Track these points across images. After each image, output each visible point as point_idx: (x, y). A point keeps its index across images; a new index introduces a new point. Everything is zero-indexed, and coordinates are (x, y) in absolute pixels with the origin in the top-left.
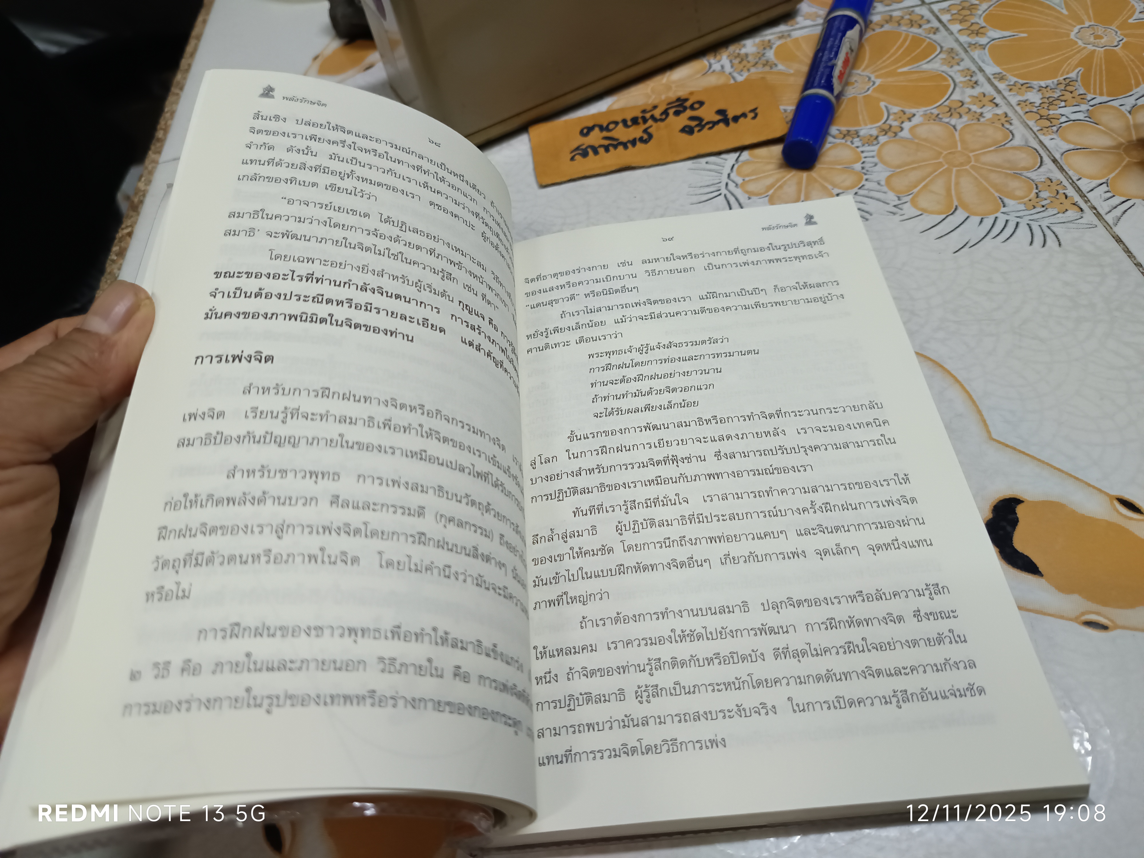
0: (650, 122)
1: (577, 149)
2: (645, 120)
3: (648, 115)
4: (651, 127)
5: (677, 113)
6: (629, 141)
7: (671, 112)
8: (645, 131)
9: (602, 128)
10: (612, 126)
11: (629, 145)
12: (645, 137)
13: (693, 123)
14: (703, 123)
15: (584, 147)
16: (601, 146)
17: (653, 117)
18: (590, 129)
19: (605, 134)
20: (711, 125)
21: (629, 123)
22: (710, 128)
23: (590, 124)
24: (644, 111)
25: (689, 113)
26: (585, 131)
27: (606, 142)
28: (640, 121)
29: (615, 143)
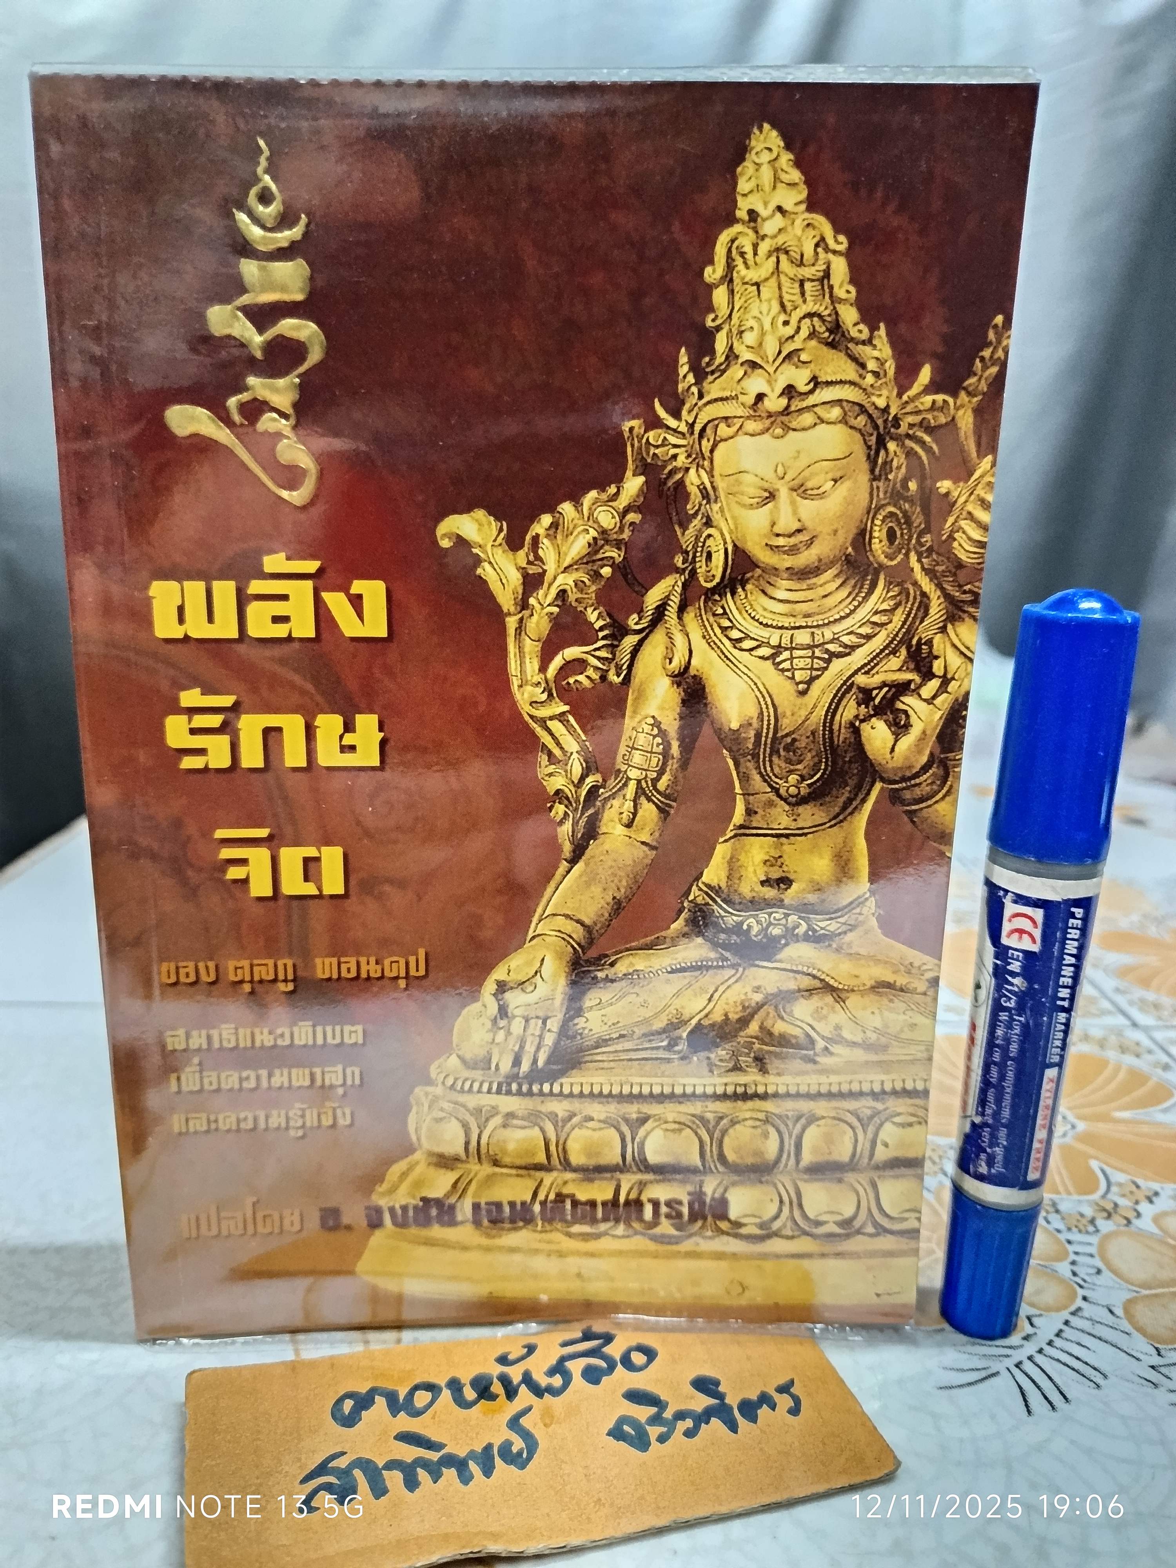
0: (525, 1395)
1: (322, 1469)
2: (511, 1393)
3: (515, 1374)
4: (529, 1409)
5: (592, 1376)
6: (472, 1455)
7: (576, 1367)
8: (514, 1423)
9: (394, 1405)
10: (422, 1398)
11: (473, 1466)
12: (518, 1444)
13: (643, 1413)
14: (668, 1414)
15: (342, 1463)
16: (392, 1465)
17: (527, 1379)
18: (364, 1402)
19: (405, 1423)
20: (689, 1423)
21: (470, 1394)
22: (690, 1434)
23: (363, 1388)
24: (503, 1360)
25: (622, 1379)
26: (348, 1405)
27: (409, 1453)
28: (497, 1388)
29: (434, 1456)
